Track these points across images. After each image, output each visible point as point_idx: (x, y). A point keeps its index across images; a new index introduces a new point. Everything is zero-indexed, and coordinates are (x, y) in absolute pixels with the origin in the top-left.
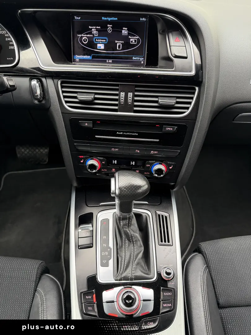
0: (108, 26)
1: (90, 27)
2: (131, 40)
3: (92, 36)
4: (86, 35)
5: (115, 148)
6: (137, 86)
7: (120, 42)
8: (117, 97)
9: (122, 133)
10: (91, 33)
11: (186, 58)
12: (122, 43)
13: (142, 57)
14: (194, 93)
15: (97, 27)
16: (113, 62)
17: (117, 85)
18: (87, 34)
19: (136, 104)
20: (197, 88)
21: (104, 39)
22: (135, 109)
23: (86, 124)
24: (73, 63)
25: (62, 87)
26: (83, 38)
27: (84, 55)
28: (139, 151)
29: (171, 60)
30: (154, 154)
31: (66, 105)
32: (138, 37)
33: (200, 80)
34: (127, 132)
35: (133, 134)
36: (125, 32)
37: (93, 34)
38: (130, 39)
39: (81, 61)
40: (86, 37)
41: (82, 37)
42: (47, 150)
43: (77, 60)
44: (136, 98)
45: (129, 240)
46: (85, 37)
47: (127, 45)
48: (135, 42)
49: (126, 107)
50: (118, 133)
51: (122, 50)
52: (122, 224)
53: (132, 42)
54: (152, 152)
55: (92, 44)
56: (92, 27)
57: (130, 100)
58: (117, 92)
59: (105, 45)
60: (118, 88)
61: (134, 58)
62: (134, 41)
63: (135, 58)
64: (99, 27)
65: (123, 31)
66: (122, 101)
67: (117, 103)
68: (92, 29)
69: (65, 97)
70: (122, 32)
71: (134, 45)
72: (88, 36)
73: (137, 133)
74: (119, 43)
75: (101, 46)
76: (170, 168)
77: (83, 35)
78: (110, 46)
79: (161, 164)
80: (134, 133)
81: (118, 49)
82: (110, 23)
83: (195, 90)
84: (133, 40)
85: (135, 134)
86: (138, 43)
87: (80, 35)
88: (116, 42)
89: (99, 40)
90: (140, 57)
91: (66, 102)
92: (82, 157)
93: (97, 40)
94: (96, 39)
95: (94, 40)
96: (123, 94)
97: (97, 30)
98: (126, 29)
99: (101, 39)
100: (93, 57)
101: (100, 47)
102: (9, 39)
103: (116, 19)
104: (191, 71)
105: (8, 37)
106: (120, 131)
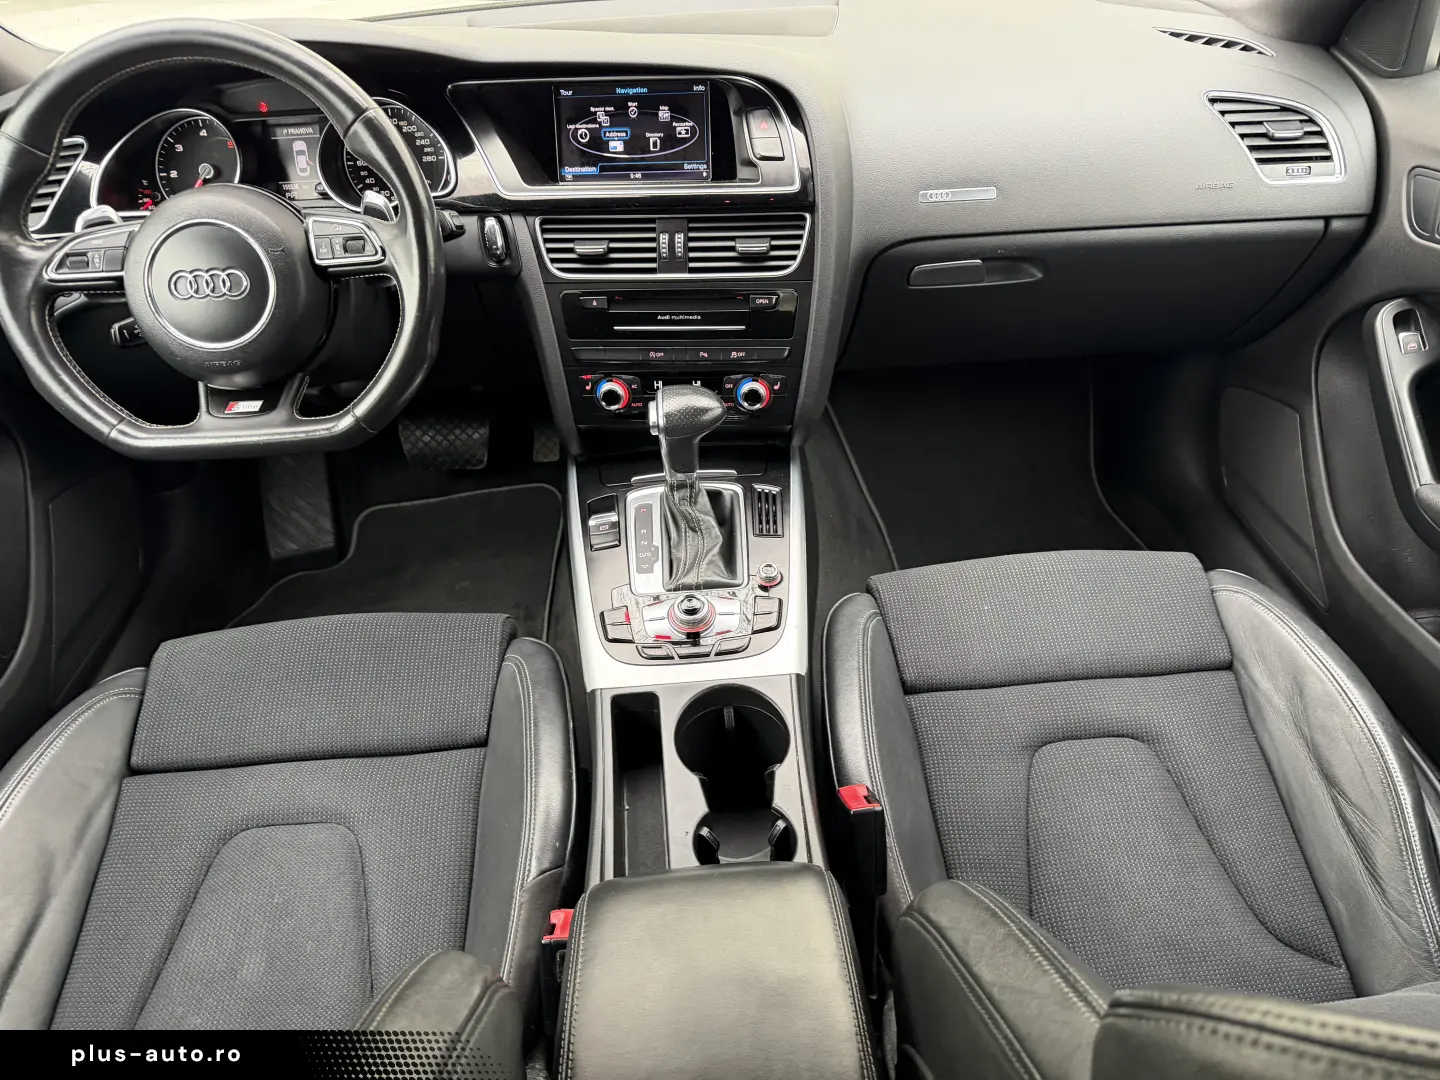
0: (630, 104)
1: (592, 109)
2: (678, 129)
3: (598, 126)
4: (584, 126)
5: (656, 351)
6: (691, 220)
7: (656, 135)
8: (653, 245)
9: (667, 317)
10: (594, 121)
11: (782, 159)
12: (660, 138)
13: (703, 163)
14: (803, 228)
15: (608, 109)
16: (645, 177)
17: (653, 221)
18: (587, 123)
19: (692, 255)
20: (808, 216)
21: (623, 132)
22: (692, 265)
23: (595, 303)
24: (561, 183)
25: (544, 231)
26: (580, 132)
27: (583, 165)
28: (706, 355)
29: (754, 165)
30: (739, 359)
31: (552, 268)
32: (691, 124)
33: (811, 199)
34: (678, 314)
35: (691, 317)
36: (664, 114)
37: (600, 123)
38: (675, 127)
39: (577, 178)
40: (586, 129)
41: (576, 130)
42: (484, 431)
43: (570, 177)
44: (691, 244)
45: (693, 530)
46: (582, 129)
47: (670, 140)
48: (687, 133)
49: (672, 263)
50: (659, 317)
51: (660, 151)
52: (676, 497)
53: (680, 133)
54: (734, 354)
55: (598, 142)
56: (597, 109)
57: (680, 247)
58: (653, 235)
59: (626, 143)
60: (654, 226)
61: (686, 166)
62: (683, 132)
63: (690, 167)
64: (612, 109)
65: (660, 114)
66: (664, 250)
67: (653, 255)
68: (596, 112)
69: (549, 251)
70: (657, 115)
71: (685, 140)
72: (590, 126)
73: (698, 314)
74: (654, 137)
75: (617, 146)
76: (776, 387)
77: (578, 126)
78: (635, 144)
79: (757, 381)
80: (693, 314)
81: (652, 149)
82: (633, 98)
83: (804, 219)
84: (682, 129)
85: (695, 317)
86: (693, 134)
87: (572, 127)
88: (648, 135)
89: (612, 134)
90: (700, 164)
91: (553, 261)
92: (589, 376)
93: (607, 134)
94: (605, 133)
95: (603, 135)
96: (664, 238)
97: (607, 113)
98: (666, 108)
99: (617, 132)
100: (602, 169)
101: (616, 148)
102: (423, 142)
103: (645, 90)
104: (792, 184)
105: (421, 138)
106: (665, 314)
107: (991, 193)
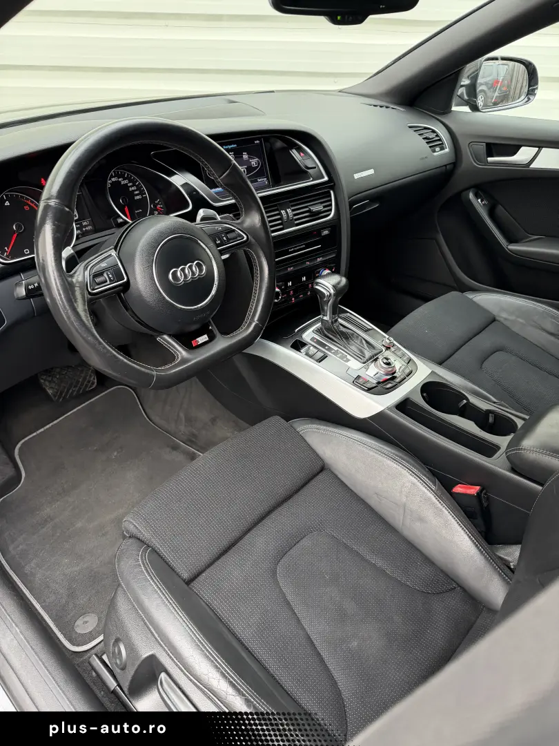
0: (231, 154)
5: (290, 267)
6: (290, 202)
8: (279, 217)
9: (293, 249)
11: (314, 168)
12: (246, 168)
13: (266, 177)
14: (330, 196)
17: (276, 205)
19: (295, 218)
20: (332, 192)
22: (297, 222)
27: (215, 188)
28: (309, 263)
29: (306, 172)
32: (257, 159)
33: (333, 183)
34: (296, 247)
35: (301, 247)
36: (245, 156)
38: (251, 162)
44: (293, 213)
47: (250, 168)
48: (256, 164)
51: (247, 175)
53: (253, 165)
54: (318, 260)
57: (290, 215)
58: (277, 212)
60: (277, 208)
61: (259, 180)
66: (284, 218)
67: (280, 222)
70: (243, 157)
71: (257, 167)
74: (243, 169)
76: (333, 270)
80: (302, 245)
82: (231, 150)
83: (330, 192)
85: (304, 246)
86: (259, 164)
88: (241, 168)
90: (264, 178)
98: (246, 153)
102: (133, 188)
103: (235, 146)
104: (323, 177)
105: (131, 186)
106: (291, 249)
107: (371, 172)
